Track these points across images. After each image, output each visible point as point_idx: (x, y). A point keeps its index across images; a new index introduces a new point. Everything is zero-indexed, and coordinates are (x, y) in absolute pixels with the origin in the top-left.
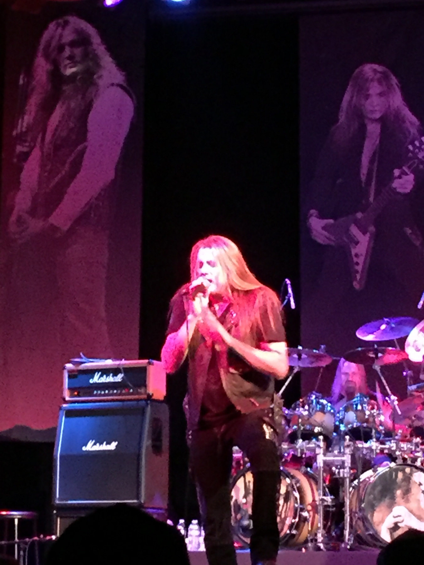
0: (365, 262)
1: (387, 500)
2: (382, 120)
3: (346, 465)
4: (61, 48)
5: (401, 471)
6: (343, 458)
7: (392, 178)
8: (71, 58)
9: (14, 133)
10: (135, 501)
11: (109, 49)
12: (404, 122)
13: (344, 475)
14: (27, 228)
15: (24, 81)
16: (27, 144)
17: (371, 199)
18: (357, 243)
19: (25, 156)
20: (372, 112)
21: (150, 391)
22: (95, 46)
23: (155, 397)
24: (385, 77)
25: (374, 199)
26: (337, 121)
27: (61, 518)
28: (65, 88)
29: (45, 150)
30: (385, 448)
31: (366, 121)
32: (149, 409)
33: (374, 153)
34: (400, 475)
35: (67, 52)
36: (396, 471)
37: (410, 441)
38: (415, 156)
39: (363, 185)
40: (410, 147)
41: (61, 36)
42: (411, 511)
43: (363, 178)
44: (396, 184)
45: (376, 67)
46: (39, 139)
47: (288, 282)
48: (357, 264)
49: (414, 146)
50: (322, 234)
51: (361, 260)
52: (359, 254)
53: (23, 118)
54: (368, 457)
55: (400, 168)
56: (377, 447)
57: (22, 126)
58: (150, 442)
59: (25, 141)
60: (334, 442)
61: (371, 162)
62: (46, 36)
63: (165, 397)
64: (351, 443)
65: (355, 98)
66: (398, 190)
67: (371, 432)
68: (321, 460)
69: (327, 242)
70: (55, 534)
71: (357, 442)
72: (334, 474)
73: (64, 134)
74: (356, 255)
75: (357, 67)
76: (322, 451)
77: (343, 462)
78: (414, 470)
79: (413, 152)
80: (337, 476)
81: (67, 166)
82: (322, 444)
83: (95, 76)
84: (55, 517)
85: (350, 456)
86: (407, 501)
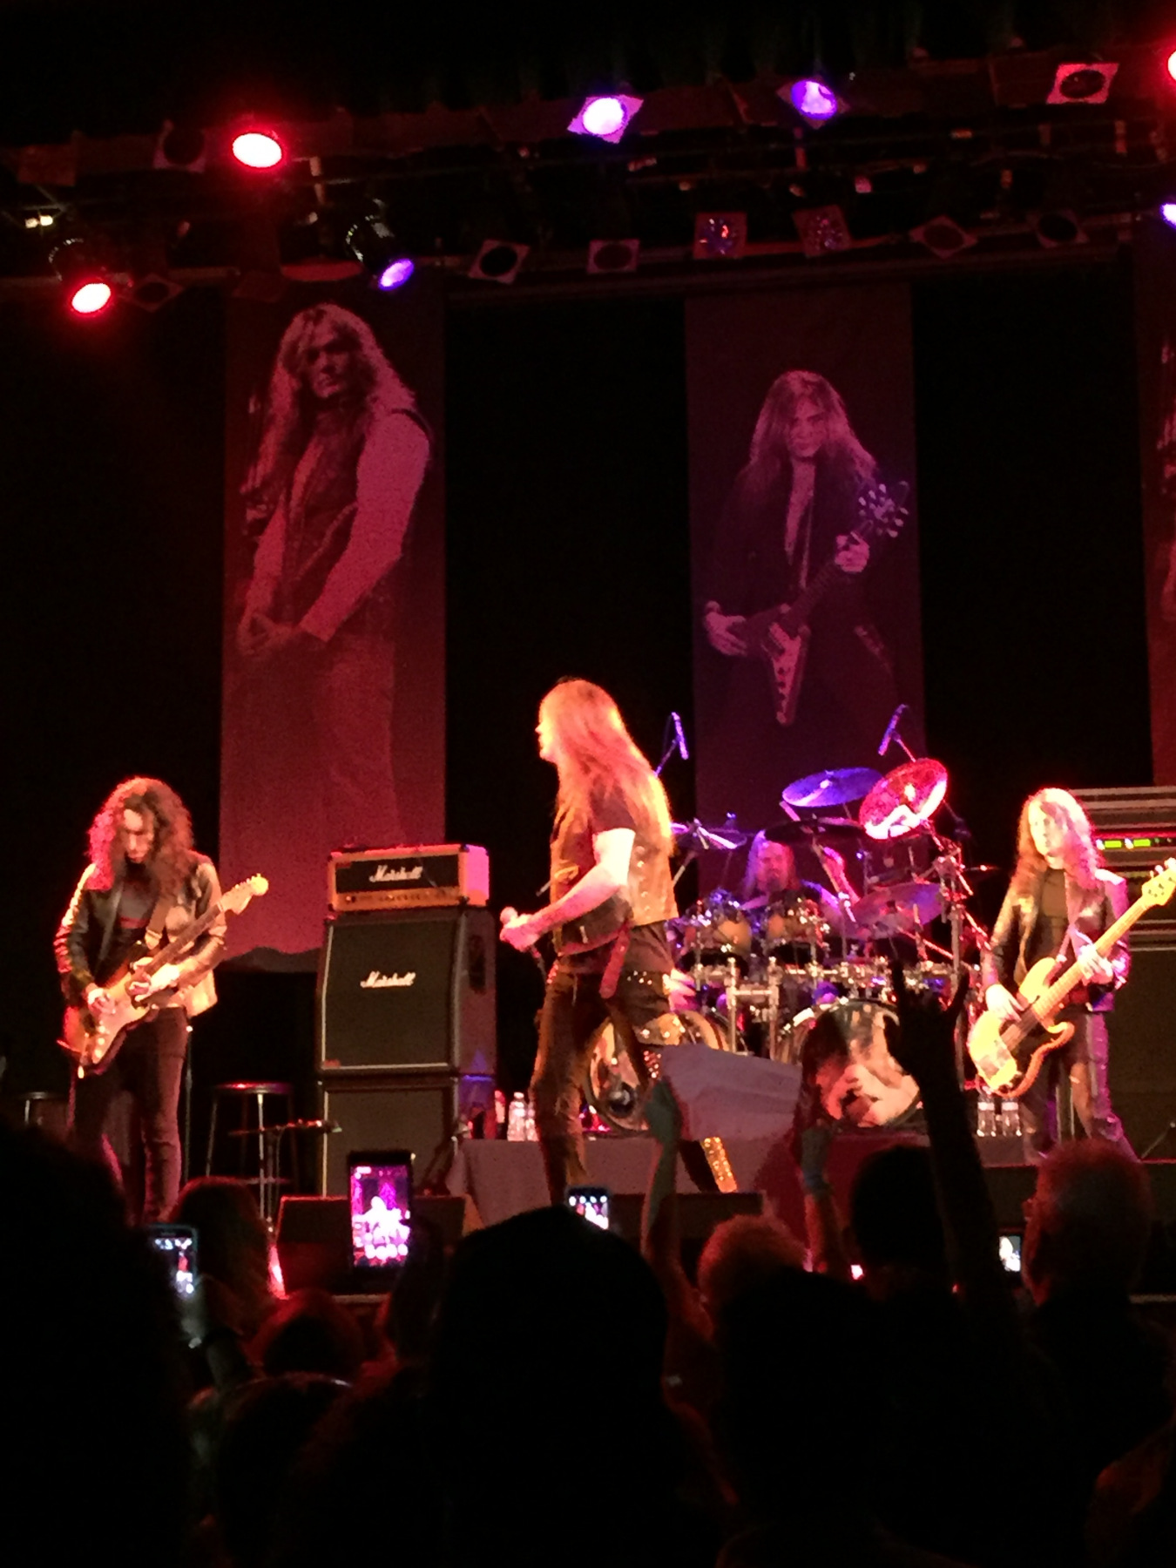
0: (794, 681)
1: (835, 1057)
2: (819, 460)
3: (771, 1002)
4: (313, 355)
5: (857, 1011)
6: (768, 992)
7: (833, 550)
8: (329, 369)
9: (243, 490)
10: (444, 1064)
11: (388, 354)
12: (852, 461)
13: (768, 1018)
14: (267, 638)
15: (255, 406)
16: (263, 507)
17: (803, 583)
18: (782, 652)
19: (260, 526)
20: (803, 447)
21: (465, 894)
22: (366, 351)
23: (471, 902)
24: (820, 390)
25: (808, 583)
26: (747, 459)
27: (329, 1092)
28: (321, 417)
29: (292, 515)
30: (831, 975)
31: (794, 461)
32: (463, 920)
33: (806, 510)
34: (856, 1016)
35: (322, 361)
36: (849, 1009)
37: (871, 964)
38: (870, 513)
39: (790, 563)
40: (862, 501)
41: (312, 337)
42: (874, 1073)
43: (789, 549)
44: (840, 560)
45: (806, 375)
46: (282, 497)
47: (676, 717)
48: (783, 685)
49: (868, 499)
50: (727, 640)
51: (789, 679)
52: (785, 669)
53: (256, 467)
54: (805, 989)
55: (846, 533)
56: (819, 973)
57: (254, 479)
58: (465, 973)
59: (261, 502)
60: (752, 967)
61: (802, 524)
62: (289, 337)
63: (487, 901)
64: (780, 968)
65: (774, 425)
66: (846, 569)
67: (809, 949)
68: (732, 995)
69: (736, 650)
70: (321, 1118)
71: (788, 967)
72: (754, 1016)
73: (320, 489)
74: (781, 671)
75: (776, 377)
76: (734, 982)
77: (767, 998)
78: (877, 1007)
79: (866, 508)
80: (759, 1021)
81: (327, 540)
82: (733, 971)
83: (368, 398)
84: (320, 1091)
85: (777, 990)
86: (867, 1056)
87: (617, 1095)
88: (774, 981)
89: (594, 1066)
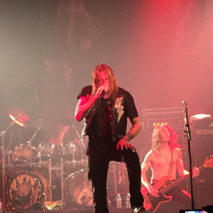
64: (64, 161)
87: (17, 199)
88: (62, 165)
89: (11, 190)
